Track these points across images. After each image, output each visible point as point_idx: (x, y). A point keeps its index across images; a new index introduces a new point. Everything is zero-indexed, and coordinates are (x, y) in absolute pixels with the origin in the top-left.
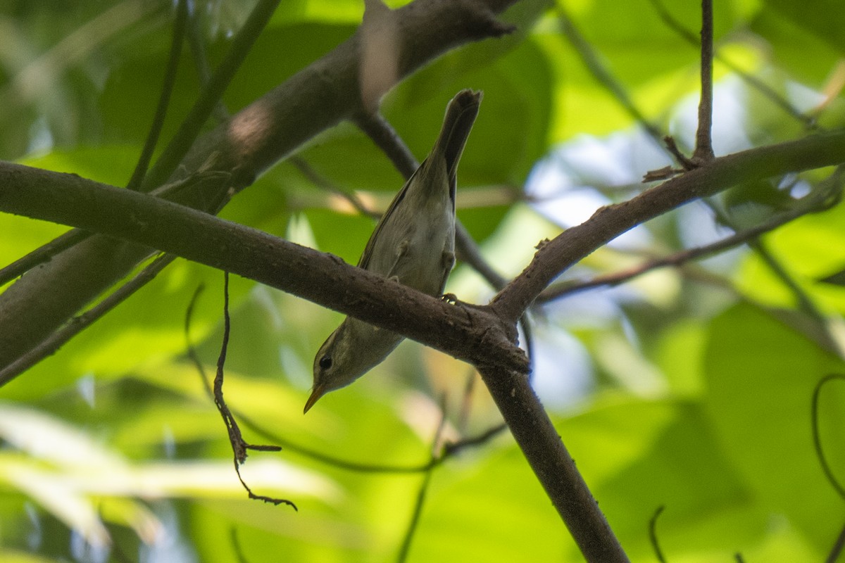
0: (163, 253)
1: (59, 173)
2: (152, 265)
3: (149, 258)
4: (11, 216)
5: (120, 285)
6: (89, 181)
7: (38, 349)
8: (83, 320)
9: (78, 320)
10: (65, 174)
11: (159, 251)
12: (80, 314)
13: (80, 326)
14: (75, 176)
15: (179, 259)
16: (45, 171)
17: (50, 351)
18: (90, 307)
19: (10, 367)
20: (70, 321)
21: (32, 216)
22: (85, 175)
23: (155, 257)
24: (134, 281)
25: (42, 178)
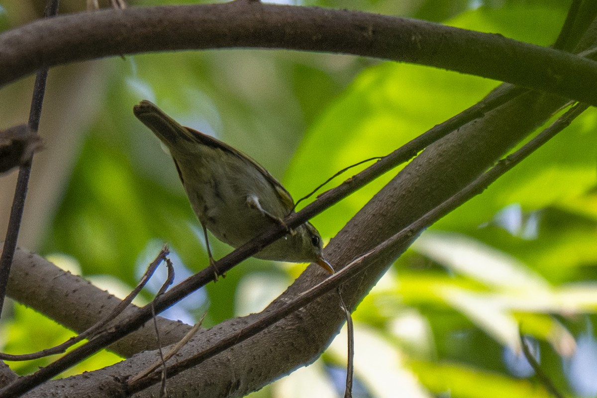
0: (577, 103)
1: (485, 34)
2: (567, 113)
3: (565, 107)
4: (443, 71)
5: (539, 131)
6: (511, 40)
7: (468, 188)
8: (507, 163)
9: (502, 162)
10: (490, 34)
11: (573, 101)
12: (504, 157)
13: (504, 167)
14: (499, 35)
15: (591, 108)
16: (474, 31)
17: (478, 190)
18: (513, 151)
19: (443, 204)
20: (496, 163)
21: (461, 71)
22: (507, 35)
23: (570, 107)
24: (551, 128)
25: (470, 38)
